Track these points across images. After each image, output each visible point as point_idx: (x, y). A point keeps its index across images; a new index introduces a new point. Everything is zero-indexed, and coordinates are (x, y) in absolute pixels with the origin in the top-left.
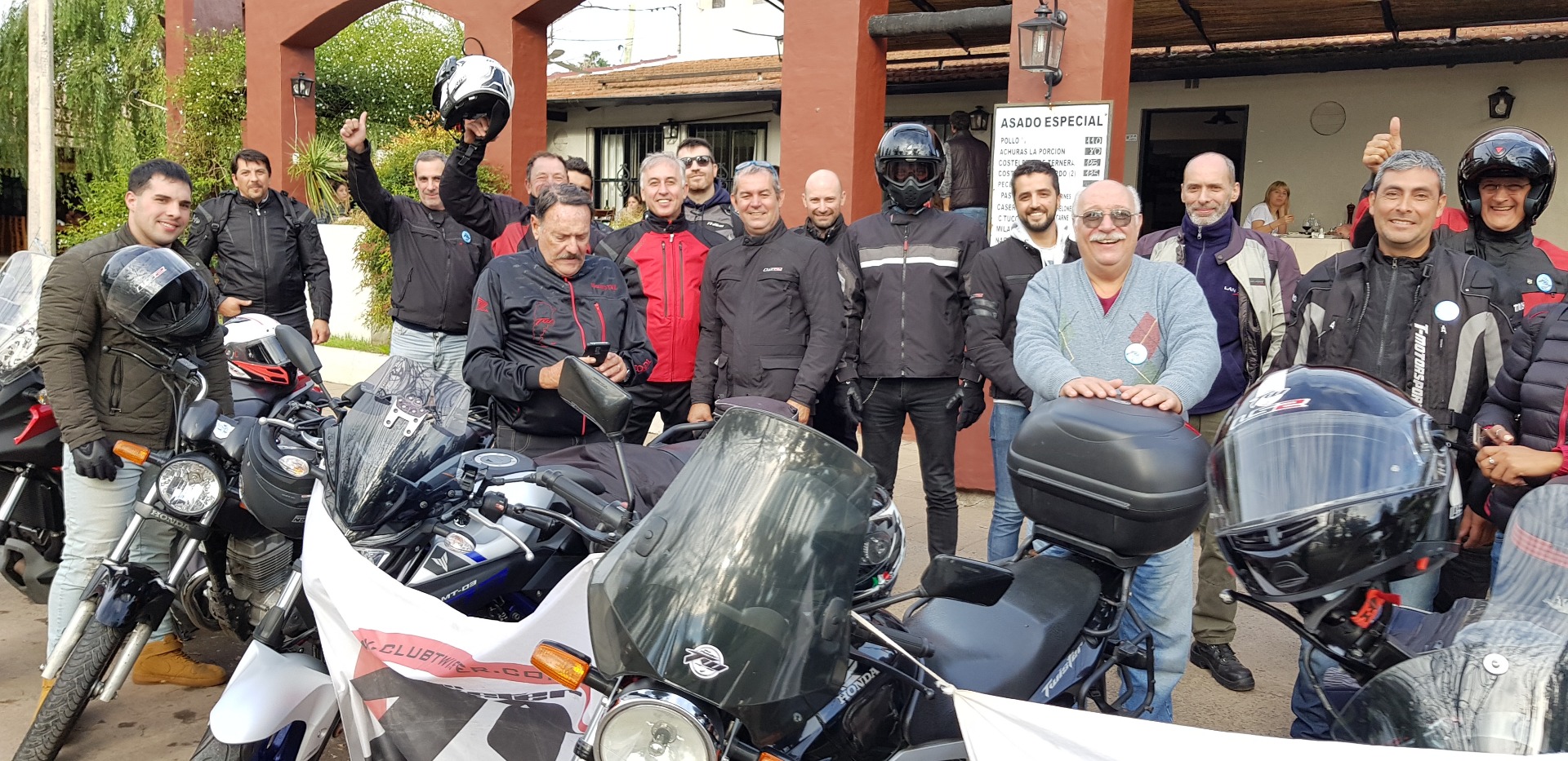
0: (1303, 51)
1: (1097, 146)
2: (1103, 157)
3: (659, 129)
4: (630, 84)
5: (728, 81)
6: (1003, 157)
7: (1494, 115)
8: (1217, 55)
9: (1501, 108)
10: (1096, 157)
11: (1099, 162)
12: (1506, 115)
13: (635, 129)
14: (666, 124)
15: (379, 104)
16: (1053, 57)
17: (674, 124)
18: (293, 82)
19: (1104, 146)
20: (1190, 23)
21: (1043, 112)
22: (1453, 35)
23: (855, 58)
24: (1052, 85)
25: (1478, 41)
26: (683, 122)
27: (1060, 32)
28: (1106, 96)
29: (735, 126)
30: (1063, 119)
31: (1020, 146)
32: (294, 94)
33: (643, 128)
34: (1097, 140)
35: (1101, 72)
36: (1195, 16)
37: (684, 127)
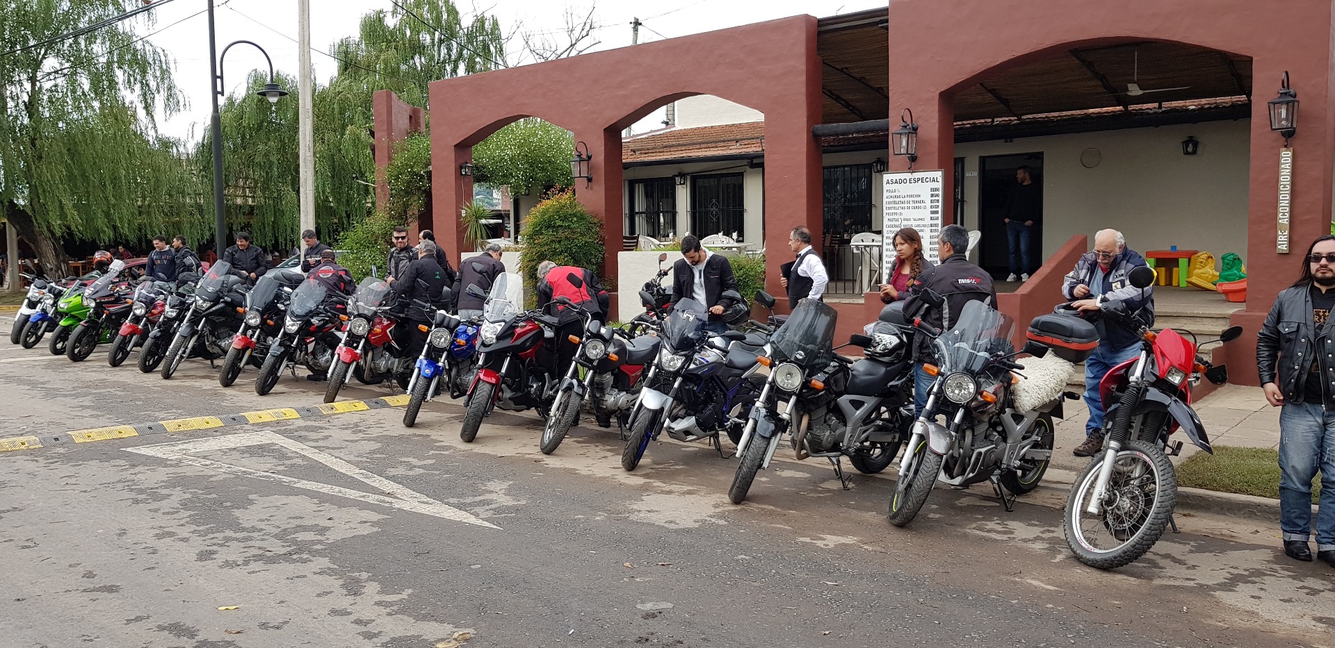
0: (1073, 119)
1: (937, 192)
2: (940, 198)
3: (673, 179)
4: (654, 151)
5: (717, 147)
6: (888, 200)
7: (1187, 153)
8: (1023, 123)
9: (1190, 149)
10: (937, 198)
11: (938, 201)
12: (1194, 152)
13: (656, 179)
14: (677, 176)
15: (504, 176)
16: (912, 147)
17: (682, 175)
18: (461, 168)
19: (940, 193)
20: (1002, 105)
21: (908, 176)
22: (1160, 107)
23: (805, 149)
24: (914, 162)
25: (1174, 110)
26: (688, 174)
27: (914, 135)
28: (940, 168)
29: (722, 175)
30: (919, 179)
31: (897, 194)
32: (462, 174)
33: (662, 179)
34: (937, 190)
35: (937, 155)
36: (1006, 102)
37: (689, 177)
